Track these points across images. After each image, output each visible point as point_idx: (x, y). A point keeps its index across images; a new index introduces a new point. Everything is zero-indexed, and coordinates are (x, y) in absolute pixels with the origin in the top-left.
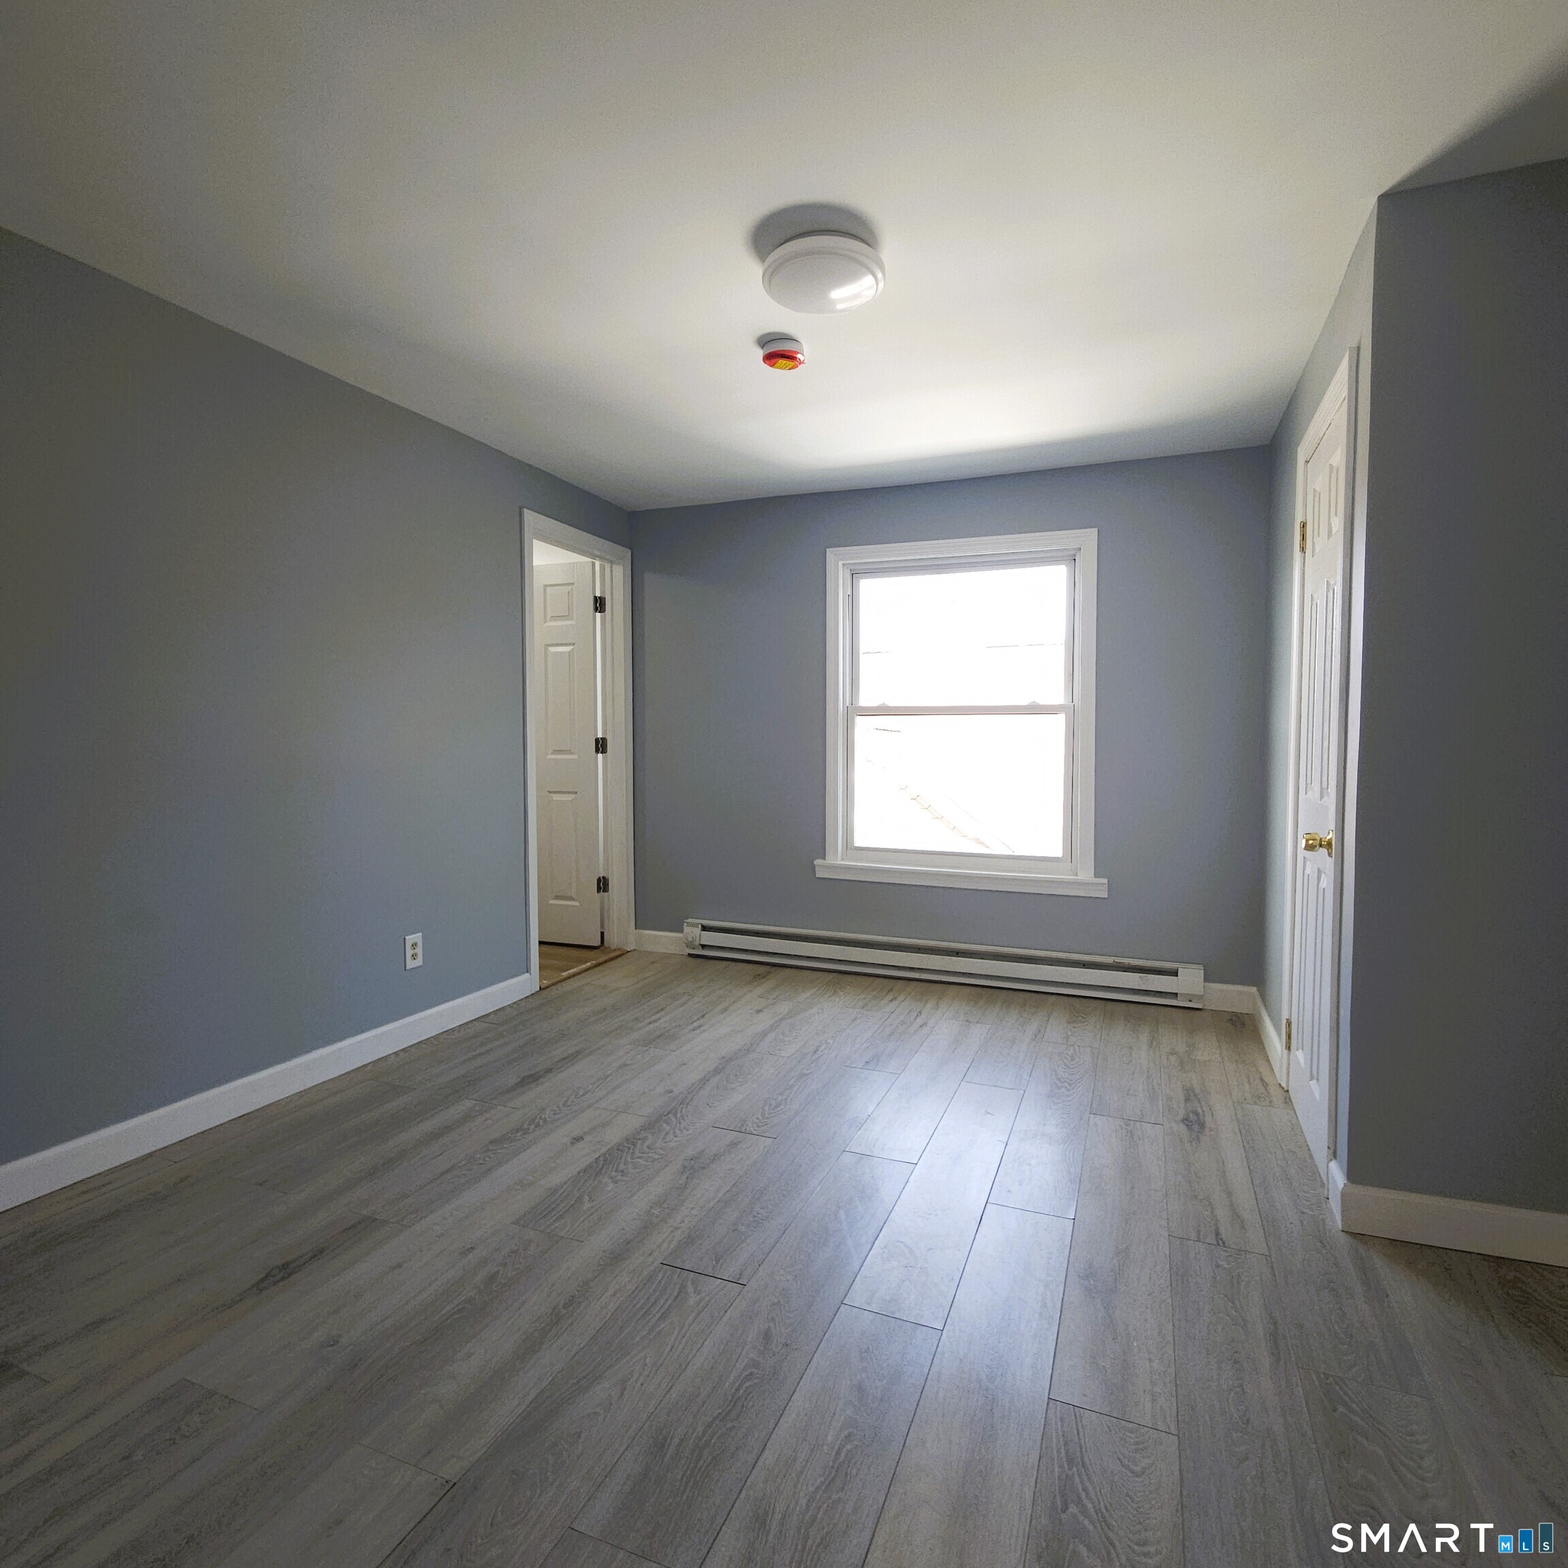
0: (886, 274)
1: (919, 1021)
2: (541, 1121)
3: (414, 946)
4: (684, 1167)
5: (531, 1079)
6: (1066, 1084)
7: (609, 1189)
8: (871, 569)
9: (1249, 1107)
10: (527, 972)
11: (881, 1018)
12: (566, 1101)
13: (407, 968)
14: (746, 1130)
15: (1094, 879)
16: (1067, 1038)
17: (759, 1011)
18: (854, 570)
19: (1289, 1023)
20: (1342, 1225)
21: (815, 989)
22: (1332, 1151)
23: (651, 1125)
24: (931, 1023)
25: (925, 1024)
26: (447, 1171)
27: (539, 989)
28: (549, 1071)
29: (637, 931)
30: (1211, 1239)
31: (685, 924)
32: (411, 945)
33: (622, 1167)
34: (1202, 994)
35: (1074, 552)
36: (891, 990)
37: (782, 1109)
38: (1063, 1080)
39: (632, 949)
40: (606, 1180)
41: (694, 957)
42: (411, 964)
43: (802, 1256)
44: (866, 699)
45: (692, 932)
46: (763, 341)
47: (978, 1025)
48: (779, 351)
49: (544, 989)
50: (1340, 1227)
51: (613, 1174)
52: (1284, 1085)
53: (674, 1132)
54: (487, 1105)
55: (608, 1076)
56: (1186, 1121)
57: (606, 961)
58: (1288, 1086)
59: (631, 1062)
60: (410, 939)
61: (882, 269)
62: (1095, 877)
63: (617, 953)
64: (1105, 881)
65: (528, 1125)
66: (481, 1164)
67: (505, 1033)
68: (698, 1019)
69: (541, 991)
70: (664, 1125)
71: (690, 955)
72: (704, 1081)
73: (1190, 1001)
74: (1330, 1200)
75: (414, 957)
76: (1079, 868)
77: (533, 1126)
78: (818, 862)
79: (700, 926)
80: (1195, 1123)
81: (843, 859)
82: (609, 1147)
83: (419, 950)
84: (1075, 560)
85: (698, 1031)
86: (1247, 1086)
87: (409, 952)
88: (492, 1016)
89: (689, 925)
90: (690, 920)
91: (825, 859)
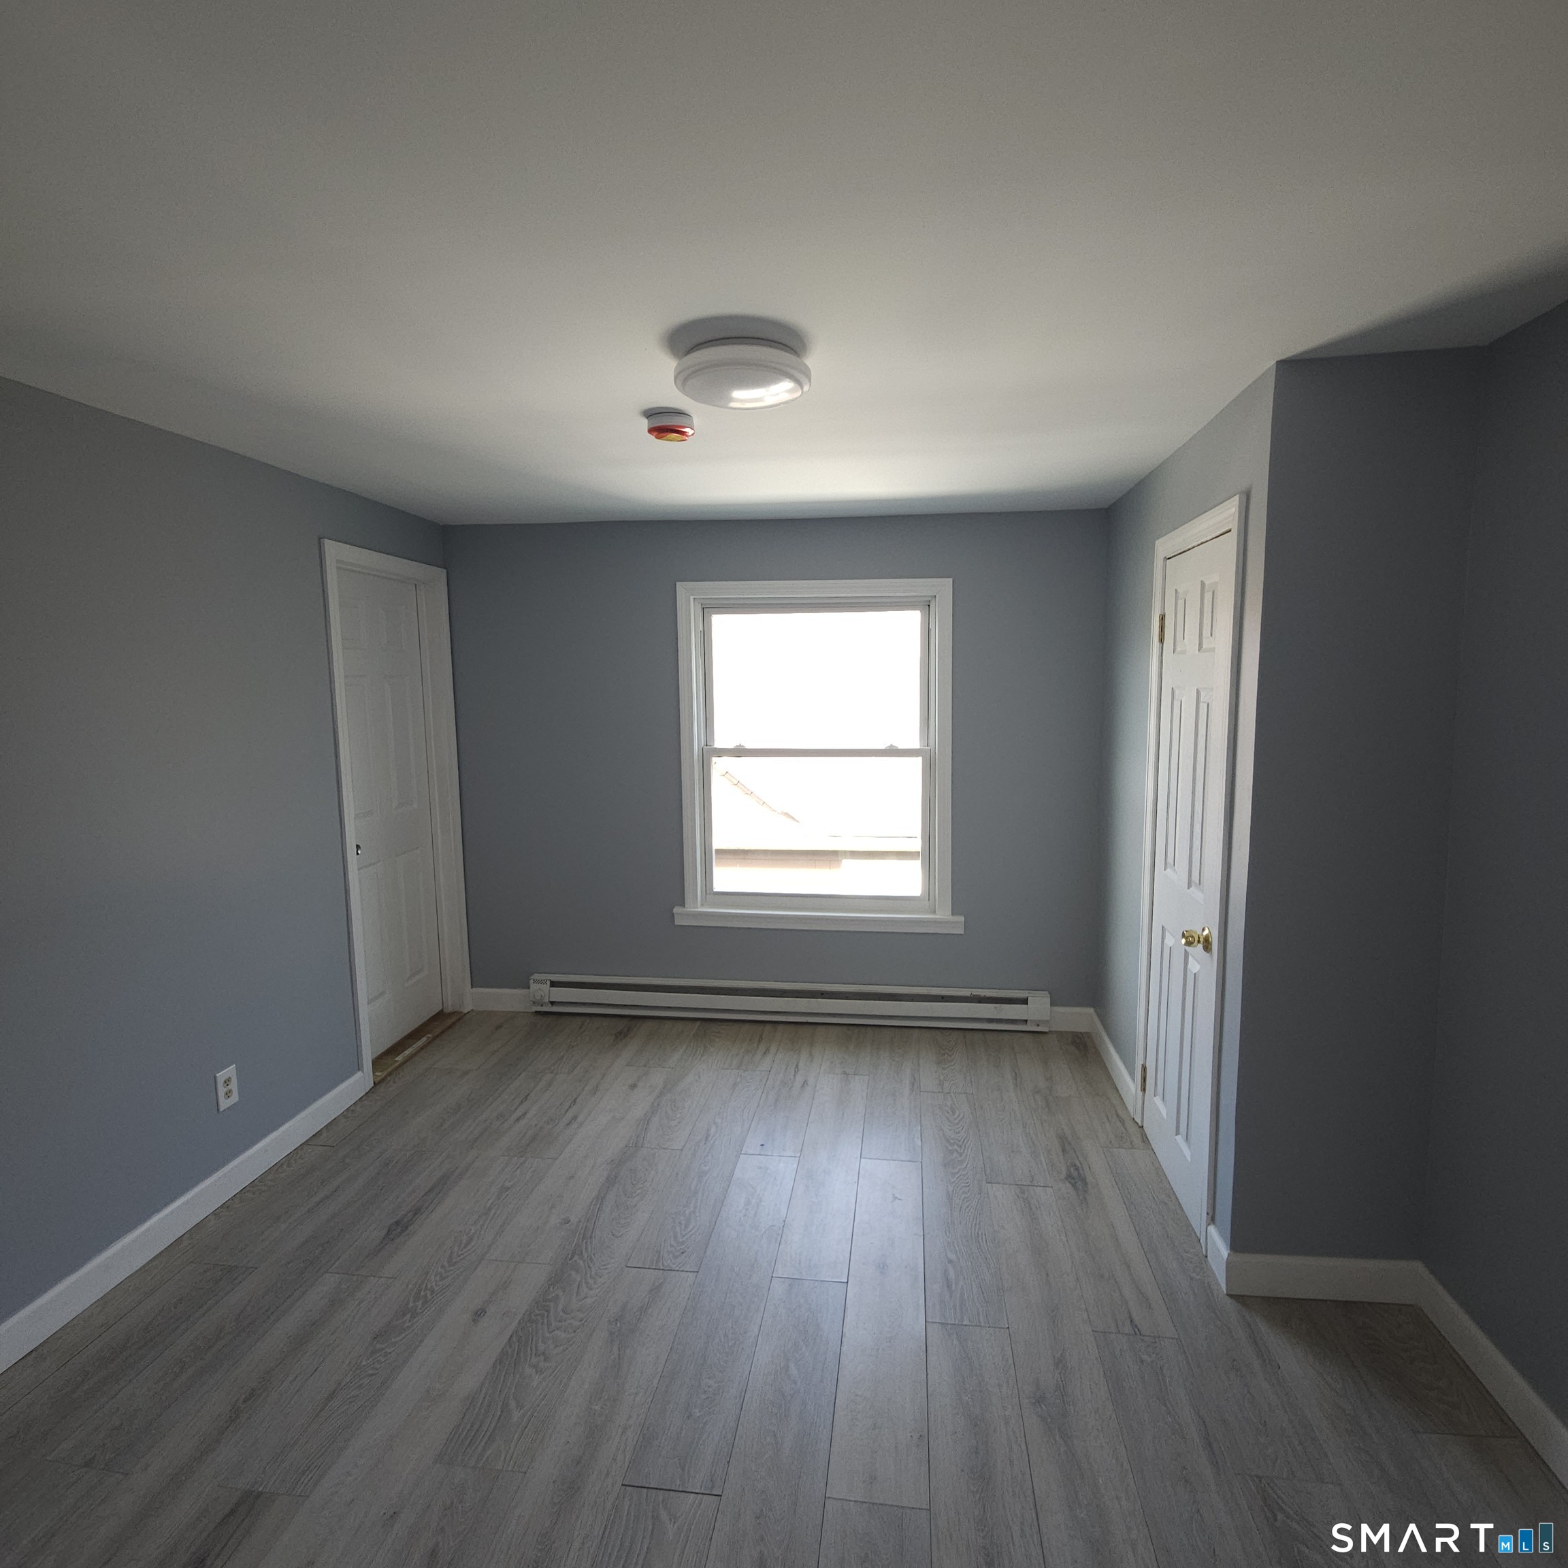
0: (812, 381)
1: (799, 1079)
2: (429, 1293)
3: (227, 1082)
4: (611, 1334)
5: (399, 1229)
6: (956, 1147)
7: (535, 1384)
8: (724, 604)
9: (1115, 1150)
10: (359, 1070)
11: (761, 1080)
12: (450, 1257)
13: (221, 1110)
14: (663, 1265)
15: (951, 917)
16: (941, 1084)
17: (633, 1086)
18: (705, 604)
19: (1144, 1068)
20: (1227, 1290)
21: (684, 1047)
22: (1210, 1216)
23: (557, 1279)
24: (811, 1081)
25: (805, 1083)
26: (331, 1397)
27: (373, 1085)
28: (417, 1211)
29: (474, 989)
30: (1128, 1329)
31: (532, 981)
32: (223, 1081)
33: (541, 1347)
34: (1049, 1019)
35: (929, 599)
36: (761, 1039)
37: (694, 1227)
38: (952, 1141)
39: (469, 1010)
40: (529, 1371)
41: (541, 1015)
42: (224, 1104)
43: (768, 1439)
44: (721, 740)
45: (541, 990)
46: (650, 414)
47: (857, 1077)
48: (670, 426)
49: (380, 1082)
50: (1225, 1292)
51: (534, 1360)
52: (1138, 1120)
53: (587, 1283)
54: (355, 1278)
55: (490, 1209)
56: (1069, 1177)
57: (443, 1032)
58: (1142, 1122)
59: (511, 1183)
60: (221, 1076)
61: (809, 377)
62: (952, 915)
63: (454, 1019)
64: (962, 919)
65: (414, 1302)
66: (373, 1375)
67: (348, 1160)
68: (570, 1107)
69: (378, 1087)
70: (573, 1273)
71: (537, 1012)
72: (600, 1198)
73: (1038, 1025)
74: (1208, 1258)
75: (228, 1094)
76: (937, 906)
77: (420, 1303)
78: (677, 910)
79: (548, 983)
80: (1077, 1179)
81: (702, 905)
82: (519, 1317)
83: (234, 1085)
84: (929, 606)
85: (575, 1125)
86: (1108, 1125)
87: (222, 1091)
88: (325, 1134)
89: (535, 981)
90: (536, 976)
91: (684, 906)
